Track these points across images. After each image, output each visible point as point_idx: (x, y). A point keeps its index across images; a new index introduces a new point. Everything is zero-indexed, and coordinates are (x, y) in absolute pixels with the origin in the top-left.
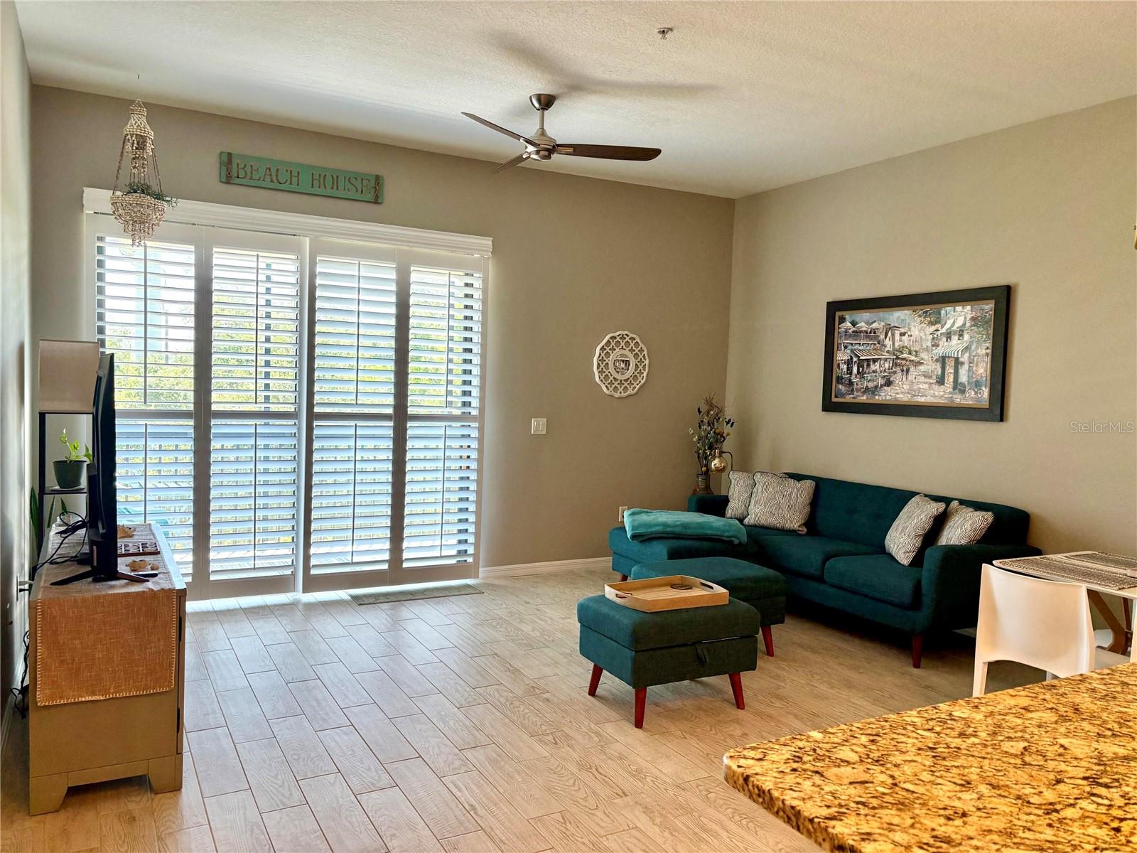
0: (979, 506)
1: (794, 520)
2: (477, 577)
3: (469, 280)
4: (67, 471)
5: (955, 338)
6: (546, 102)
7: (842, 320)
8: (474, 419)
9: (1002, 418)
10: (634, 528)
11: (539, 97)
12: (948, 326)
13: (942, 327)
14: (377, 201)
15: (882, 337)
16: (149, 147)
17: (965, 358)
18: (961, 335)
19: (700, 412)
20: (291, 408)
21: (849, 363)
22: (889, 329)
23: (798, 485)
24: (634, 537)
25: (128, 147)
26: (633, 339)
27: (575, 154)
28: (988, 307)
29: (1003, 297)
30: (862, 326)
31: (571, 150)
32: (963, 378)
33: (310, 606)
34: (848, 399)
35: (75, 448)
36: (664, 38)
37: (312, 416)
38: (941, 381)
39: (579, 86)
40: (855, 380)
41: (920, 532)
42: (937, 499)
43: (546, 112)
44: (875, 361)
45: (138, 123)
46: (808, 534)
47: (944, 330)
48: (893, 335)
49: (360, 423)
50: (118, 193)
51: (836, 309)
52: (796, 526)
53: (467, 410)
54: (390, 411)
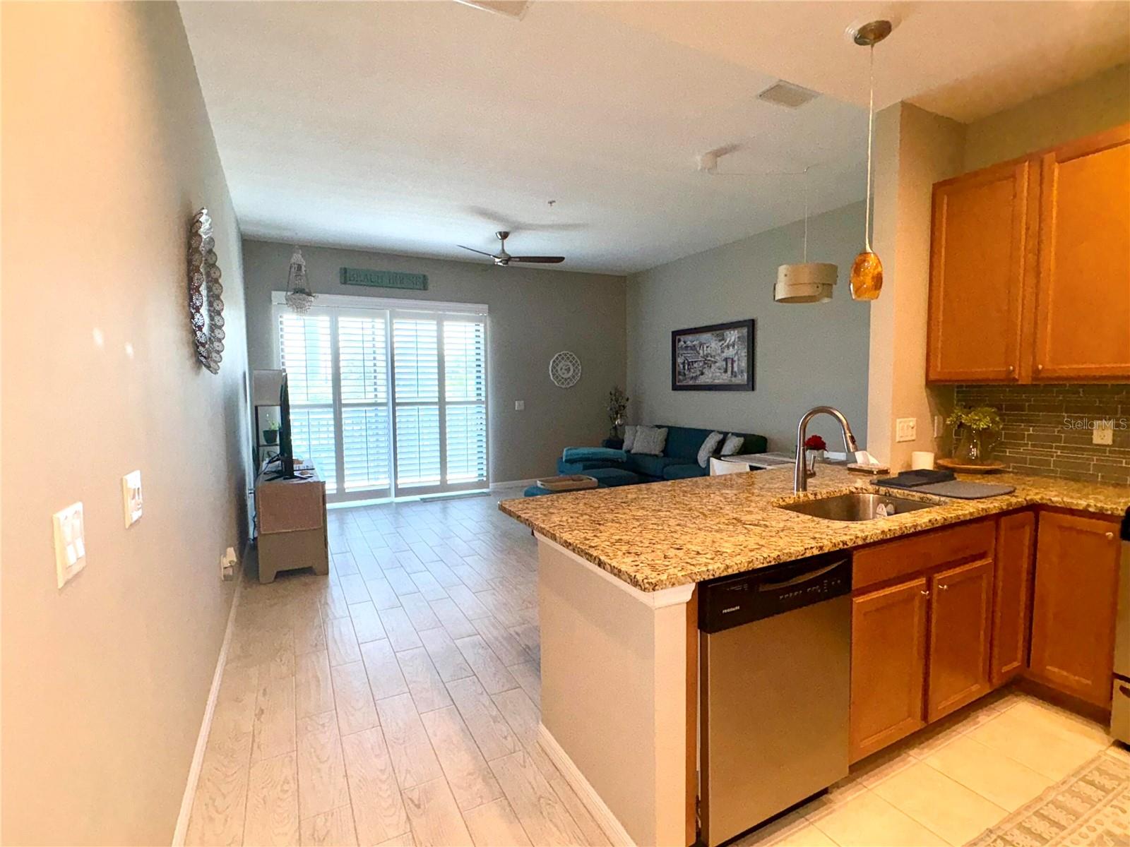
0: (738, 435)
1: (656, 449)
2: (488, 487)
3: (478, 328)
4: (270, 436)
5: (731, 348)
6: (504, 235)
7: (679, 341)
8: (483, 403)
9: (753, 389)
10: (566, 456)
11: (500, 233)
12: (727, 341)
13: (725, 342)
14: (425, 288)
15: (698, 349)
16: (303, 269)
17: (736, 359)
18: (734, 347)
19: (611, 394)
20: (385, 401)
21: (684, 363)
22: (701, 344)
23: (659, 430)
24: (566, 461)
25: (293, 270)
26: (571, 355)
27: (520, 261)
28: (745, 331)
29: (751, 325)
30: (689, 343)
31: (518, 259)
32: (736, 369)
33: (398, 504)
34: (684, 383)
35: (273, 424)
36: (551, 206)
37: (395, 404)
38: (726, 371)
39: (519, 227)
40: (687, 373)
41: (711, 450)
42: (720, 433)
43: (505, 241)
44: (695, 362)
45: (297, 258)
46: (664, 456)
47: (726, 344)
48: (703, 348)
49: (420, 407)
50: (289, 293)
51: (676, 334)
52: (657, 453)
53: (480, 398)
54: (437, 400)
